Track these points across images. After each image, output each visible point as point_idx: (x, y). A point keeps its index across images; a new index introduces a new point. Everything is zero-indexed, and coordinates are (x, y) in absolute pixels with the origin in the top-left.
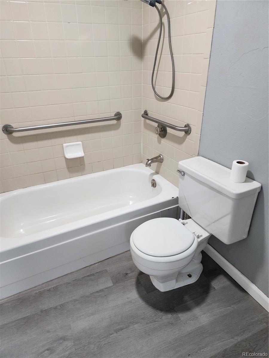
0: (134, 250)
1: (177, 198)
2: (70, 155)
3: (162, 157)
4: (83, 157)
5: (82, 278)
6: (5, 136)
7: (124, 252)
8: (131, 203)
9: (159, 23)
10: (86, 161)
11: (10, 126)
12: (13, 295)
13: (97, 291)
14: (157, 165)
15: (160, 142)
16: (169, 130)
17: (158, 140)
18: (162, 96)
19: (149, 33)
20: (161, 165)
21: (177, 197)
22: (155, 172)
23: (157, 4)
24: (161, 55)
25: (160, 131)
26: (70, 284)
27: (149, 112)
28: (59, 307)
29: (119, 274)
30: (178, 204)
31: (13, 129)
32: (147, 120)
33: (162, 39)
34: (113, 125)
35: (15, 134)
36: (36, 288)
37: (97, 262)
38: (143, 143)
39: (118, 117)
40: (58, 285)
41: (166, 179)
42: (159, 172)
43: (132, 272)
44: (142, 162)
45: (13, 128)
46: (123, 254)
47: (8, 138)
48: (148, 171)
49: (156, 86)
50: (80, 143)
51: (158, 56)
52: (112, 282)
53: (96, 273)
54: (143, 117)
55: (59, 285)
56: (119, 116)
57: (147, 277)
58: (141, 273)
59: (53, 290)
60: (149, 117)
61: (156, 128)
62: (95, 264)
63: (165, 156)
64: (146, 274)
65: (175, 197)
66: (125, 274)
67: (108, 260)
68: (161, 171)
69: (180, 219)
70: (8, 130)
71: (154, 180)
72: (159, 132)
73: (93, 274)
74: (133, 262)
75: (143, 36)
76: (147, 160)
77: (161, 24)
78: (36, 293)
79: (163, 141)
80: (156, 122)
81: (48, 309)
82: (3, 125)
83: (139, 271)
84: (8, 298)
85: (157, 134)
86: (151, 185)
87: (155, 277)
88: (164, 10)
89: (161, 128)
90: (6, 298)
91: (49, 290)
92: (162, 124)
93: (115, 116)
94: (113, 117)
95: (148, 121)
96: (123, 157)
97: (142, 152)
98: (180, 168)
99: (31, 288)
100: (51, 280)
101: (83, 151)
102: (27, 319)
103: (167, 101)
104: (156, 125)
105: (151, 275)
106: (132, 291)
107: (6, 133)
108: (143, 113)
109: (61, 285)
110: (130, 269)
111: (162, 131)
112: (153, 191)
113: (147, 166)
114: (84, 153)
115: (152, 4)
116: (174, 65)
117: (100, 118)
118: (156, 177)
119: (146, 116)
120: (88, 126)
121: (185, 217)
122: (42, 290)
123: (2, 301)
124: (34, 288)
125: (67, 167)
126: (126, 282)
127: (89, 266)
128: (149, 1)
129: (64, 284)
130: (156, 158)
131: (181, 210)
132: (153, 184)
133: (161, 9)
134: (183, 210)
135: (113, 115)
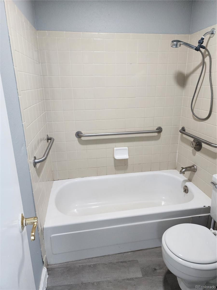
0: (165, 249)
1: (209, 208)
2: (118, 157)
3: (195, 167)
4: (127, 159)
5: (117, 262)
6: (76, 139)
7: (154, 248)
8: (163, 203)
9: (202, 62)
10: (129, 163)
11: (81, 132)
12: (63, 263)
13: (128, 278)
14: (190, 174)
15: (194, 155)
16: (204, 145)
17: (192, 152)
18: (200, 117)
19: (192, 69)
20: (194, 174)
21: (209, 206)
22: (187, 179)
23: (201, 49)
24: (201, 85)
25: (195, 145)
26: (106, 266)
27: (186, 128)
28: (95, 284)
29: (148, 267)
30: (210, 213)
31: (82, 135)
32: (183, 135)
33: (203, 74)
34: (154, 136)
35: (83, 138)
36: (80, 262)
37: (131, 251)
38: (178, 153)
39: (159, 130)
40: (97, 263)
41: (198, 187)
42: (192, 180)
43: (161, 269)
44: (176, 169)
45: (82, 134)
46: (153, 249)
47: (78, 141)
48: (182, 178)
49: (194, 109)
50: (127, 148)
51: (199, 86)
52: (141, 274)
53: (128, 261)
54: (180, 132)
56: (160, 130)
57: (174, 278)
58: (169, 273)
59: (93, 267)
60: (186, 132)
61: (192, 142)
62: (128, 252)
63: (198, 166)
64: (173, 275)
65: (207, 206)
66: (154, 269)
67: (139, 251)
68: (194, 179)
69: (211, 229)
70: (79, 135)
71: (186, 186)
72: (194, 146)
73: (126, 261)
74: (163, 259)
75: (186, 71)
76: (182, 169)
77: (203, 63)
78: (80, 266)
79: (198, 154)
80: (192, 137)
81: (87, 283)
82: (77, 131)
83: (167, 270)
84: (60, 265)
85: (192, 147)
86: (183, 190)
87: (182, 280)
88: (207, 53)
89: (197, 143)
90: (58, 264)
91: (90, 266)
92: (198, 139)
93: (157, 129)
94: (155, 130)
95: (184, 136)
96: (160, 162)
97: (177, 161)
98: (213, 180)
99: (77, 260)
100: (92, 258)
101: (128, 155)
102: (71, 287)
103: (204, 122)
104: (192, 140)
105: (178, 277)
106: (159, 288)
107: (77, 137)
108: (180, 128)
109: (99, 264)
110: (159, 265)
111: (197, 145)
112: (184, 196)
113: (181, 173)
114: (129, 156)
115: (197, 49)
116: (213, 94)
117: (144, 130)
118: (188, 184)
119: (183, 132)
120: (135, 136)
121: (215, 227)
122: (84, 264)
123: (55, 265)
124: (78, 261)
125: (114, 165)
126: (154, 277)
127: (123, 253)
128: (195, 47)
129: (101, 263)
130: (190, 168)
131: (213, 219)
132: (186, 190)
133: (204, 52)
134: (214, 219)
135: (155, 129)
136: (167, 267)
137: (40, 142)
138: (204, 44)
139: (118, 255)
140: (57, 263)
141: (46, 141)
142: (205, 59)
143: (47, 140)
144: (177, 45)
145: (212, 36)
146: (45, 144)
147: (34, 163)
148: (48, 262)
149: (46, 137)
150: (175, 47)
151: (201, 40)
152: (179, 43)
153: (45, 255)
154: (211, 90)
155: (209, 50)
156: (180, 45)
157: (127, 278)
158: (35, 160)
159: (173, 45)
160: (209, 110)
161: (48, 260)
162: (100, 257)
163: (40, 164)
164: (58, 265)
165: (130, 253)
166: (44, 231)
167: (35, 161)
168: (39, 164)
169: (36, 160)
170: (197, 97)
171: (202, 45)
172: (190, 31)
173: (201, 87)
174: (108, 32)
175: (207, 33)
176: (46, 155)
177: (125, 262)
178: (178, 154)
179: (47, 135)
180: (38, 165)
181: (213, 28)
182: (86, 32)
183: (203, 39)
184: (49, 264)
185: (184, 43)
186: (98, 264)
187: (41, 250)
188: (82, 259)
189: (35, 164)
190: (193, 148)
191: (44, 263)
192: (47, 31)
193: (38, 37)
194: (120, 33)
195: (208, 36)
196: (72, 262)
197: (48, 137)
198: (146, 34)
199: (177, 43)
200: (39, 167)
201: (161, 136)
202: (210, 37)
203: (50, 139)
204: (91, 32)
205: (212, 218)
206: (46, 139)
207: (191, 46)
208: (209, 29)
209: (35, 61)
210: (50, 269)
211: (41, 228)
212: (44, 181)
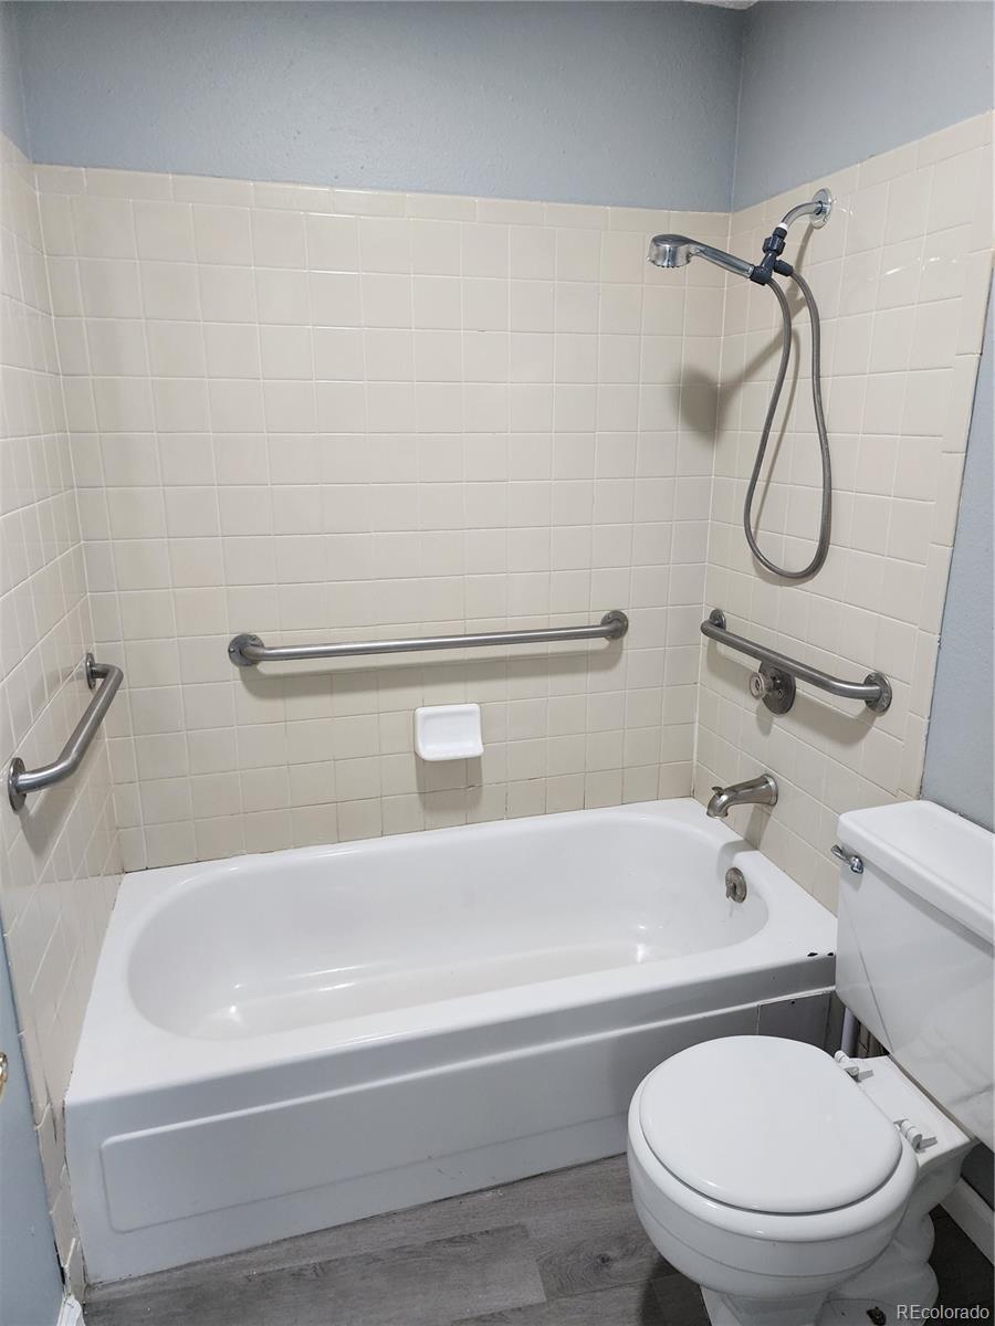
1: (831, 959)
2: (435, 748)
3: (771, 783)
4: (477, 760)
5: (428, 1244)
6: (233, 671)
8: (641, 952)
9: (780, 334)
10: (488, 775)
11: (255, 638)
12: (168, 1271)
13: (483, 1313)
14: (753, 815)
15: (766, 729)
16: (803, 688)
17: (757, 717)
18: (782, 566)
19: (744, 360)
20: (769, 815)
21: (831, 954)
22: (741, 838)
23: (776, 276)
24: (783, 431)
25: (769, 690)
26: (380, 1264)
27: (727, 616)
29: (572, 1252)
30: (834, 984)
31: (261, 651)
32: (719, 643)
33: (788, 381)
34: (595, 653)
35: (265, 668)
36: (251, 1257)
37: (494, 1183)
38: (700, 723)
39: (616, 626)
40: (333, 1257)
41: (785, 871)
42: (760, 840)
43: (629, 1254)
44: (691, 795)
45: (262, 646)
46: (595, 1169)
47: (243, 679)
48: (719, 834)
49: (759, 531)
50: (475, 707)
51: (773, 435)
52: (542, 1287)
53: (482, 1233)
54: (705, 631)
55: (336, 1260)
56: (619, 625)
57: (689, 1292)
58: (664, 1269)
59: (313, 1275)
60: (728, 633)
61: (754, 675)
62: (481, 1191)
63: (784, 782)
65: (822, 952)
66: (599, 1261)
67: (534, 1181)
68: (768, 835)
69: (840, 1054)
70: (245, 652)
71: (736, 871)
72: (765, 692)
73: (470, 1236)
75: (720, 371)
76: (714, 793)
77: (788, 335)
78: (249, 1279)
79: (781, 724)
80: (755, 655)
82: (234, 636)
84: (150, 1281)
85: (757, 697)
86: (724, 889)
87: (725, 1296)
88: (801, 294)
89: (774, 679)
90: (140, 1278)
91: (297, 1275)
92: (776, 663)
93: (606, 621)
94: (598, 626)
95: (722, 648)
96: (623, 768)
97: (695, 756)
98: (843, 839)
99: (235, 1250)
101: (479, 739)
103: (800, 586)
104: (755, 664)
105: (707, 1287)
107: (237, 660)
108: (705, 617)
109: (343, 1262)
110: (622, 1239)
111: (777, 687)
112: (731, 915)
113: (711, 813)
114: (483, 744)
115: (760, 277)
116: (829, 465)
117: (551, 627)
118: (747, 862)
119: (717, 631)
120: (508, 654)
121: (861, 1047)
122: (271, 1269)
123: (126, 1287)
124: (239, 1253)
125: (419, 789)
126: (598, 1294)
127: (456, 1197)
128: (751, 269)
129: (354, 1257)
130: (751, 787)
131: (847, 1013)
132: (735, 887)
133: (789, 290)
134: (852, 1013)
135: (597, 619)
136: (654, 1248)
137: (50, 691)
138: (788, 257)
139: (434, 1210)
140: (135, 1275)
141: (84, 682)
142: (793, 322)
143: (85, 680)
144: (673, 256)
145: (817, 222)
146: (76, 696)
147: (14, 791)
148: (89, 1272)
149: (81, 666)
150: (665, 264)
151: (774, 240)
152: (683, 249)
153: (74, 1240)
154: (823, 453)
155: (807, 281)
156: (688, 257)
157: (476, 1314)
158: (15, 774)
159: (657, 256)
160: (817, 536)
161: (87, 1264)
162: (346, 1224)
163: (48, 797)
164: (140, 1283)
165: (489, 1194)
166: (68, 1122)
167: (15, 782)
168: (43, 792)
169: (22, 777)
170: (768, 482)
171: (778, 258)
172: (730, 196)
173: (784, 437)
174: (372, 188)
175: (800, 207)
176: (75, 749)
177: (469, 1239)
178: (699, 728)
179: (90, 656)
180: (34, 801)
181: (823, 190)
182: (274, 181)
183: (780, 234)
184: (92, 1282)
185: (702, 248)
186: (337, 1264)
187: (50, 1217)
188: (259, 1242)
189: (17, 795)
190: (760, 702)
191: (67, 1279)
192: (83, 169)
193: (38, 193)
194: (429, 191)
195: (804, 221)
196: (212, 1264)
197: (91, 666)
198: (544, 204)
199: (673, 247)
200: (42, 809)
201: (624, 652)
202: (811, 228)
203: (104, 673)
204: (298, 183)
205: (843, 1007)
206: (79, 676)
207: (734, 261)
208: (806, 194)
209: (24, 305)
210: (102, 1308)
211: (52, 1109)
212: (70, 879)
